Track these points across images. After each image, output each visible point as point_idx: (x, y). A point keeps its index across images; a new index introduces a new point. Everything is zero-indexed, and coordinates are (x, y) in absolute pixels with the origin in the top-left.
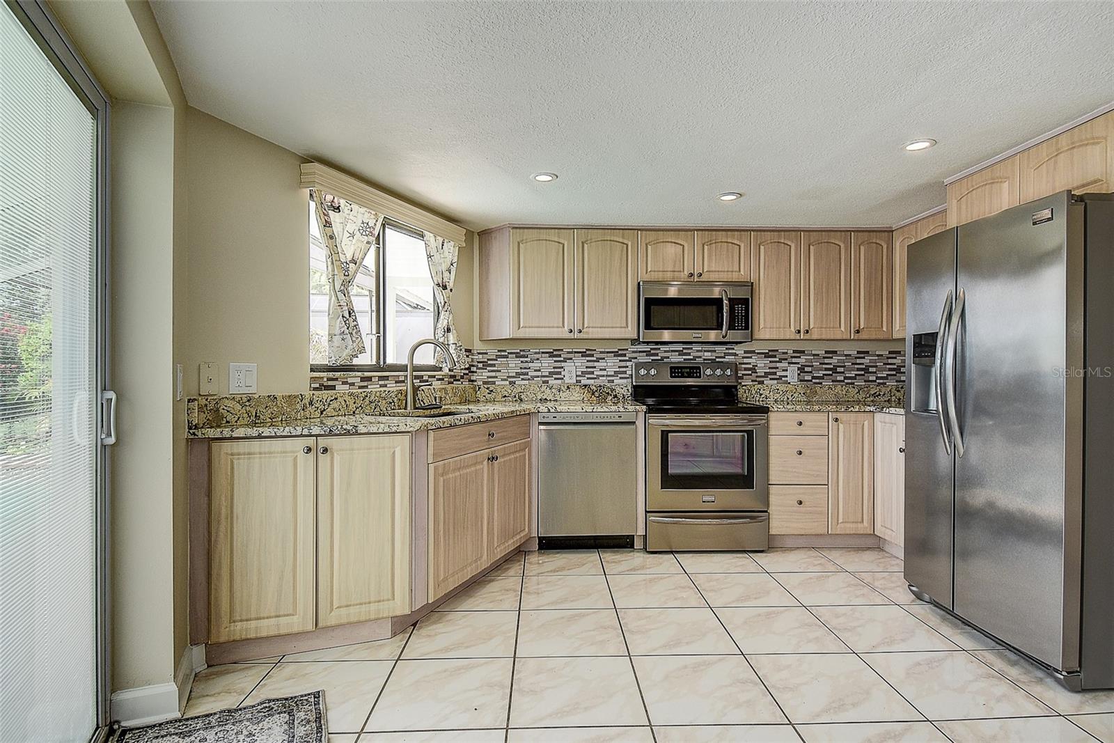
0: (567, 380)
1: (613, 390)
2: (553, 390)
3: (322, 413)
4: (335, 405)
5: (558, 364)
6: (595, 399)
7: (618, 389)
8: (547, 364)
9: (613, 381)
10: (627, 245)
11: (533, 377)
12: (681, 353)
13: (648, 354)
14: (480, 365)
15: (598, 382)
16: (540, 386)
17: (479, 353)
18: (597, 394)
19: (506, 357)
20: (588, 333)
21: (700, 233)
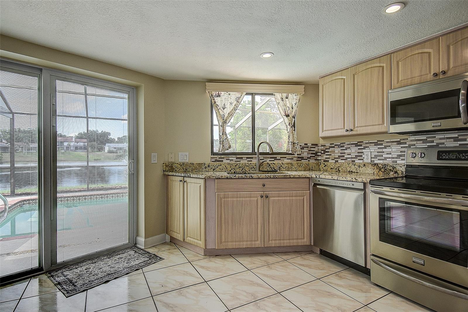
0: (365, 161)
1: (394, 168)
2: (356, 166)
3: (214, 170)
4: (220, 167)
5: (360, 151)
6: (382, 173)
7: (398, 168)
8: (354, 151)
9: (396, 162)
10: (383, 67)
11: (347, 158)
12: (456, 139)
13: (424, 141)
14: (323, 152)
15: (385, 162)
16: (348, 163)
17: (322, 146)
18: (383, 170)
19: (334, 147)
20: (357, 131)
21: (444, 37)
